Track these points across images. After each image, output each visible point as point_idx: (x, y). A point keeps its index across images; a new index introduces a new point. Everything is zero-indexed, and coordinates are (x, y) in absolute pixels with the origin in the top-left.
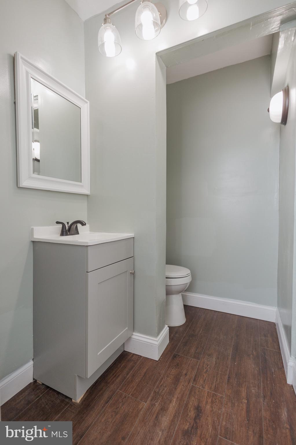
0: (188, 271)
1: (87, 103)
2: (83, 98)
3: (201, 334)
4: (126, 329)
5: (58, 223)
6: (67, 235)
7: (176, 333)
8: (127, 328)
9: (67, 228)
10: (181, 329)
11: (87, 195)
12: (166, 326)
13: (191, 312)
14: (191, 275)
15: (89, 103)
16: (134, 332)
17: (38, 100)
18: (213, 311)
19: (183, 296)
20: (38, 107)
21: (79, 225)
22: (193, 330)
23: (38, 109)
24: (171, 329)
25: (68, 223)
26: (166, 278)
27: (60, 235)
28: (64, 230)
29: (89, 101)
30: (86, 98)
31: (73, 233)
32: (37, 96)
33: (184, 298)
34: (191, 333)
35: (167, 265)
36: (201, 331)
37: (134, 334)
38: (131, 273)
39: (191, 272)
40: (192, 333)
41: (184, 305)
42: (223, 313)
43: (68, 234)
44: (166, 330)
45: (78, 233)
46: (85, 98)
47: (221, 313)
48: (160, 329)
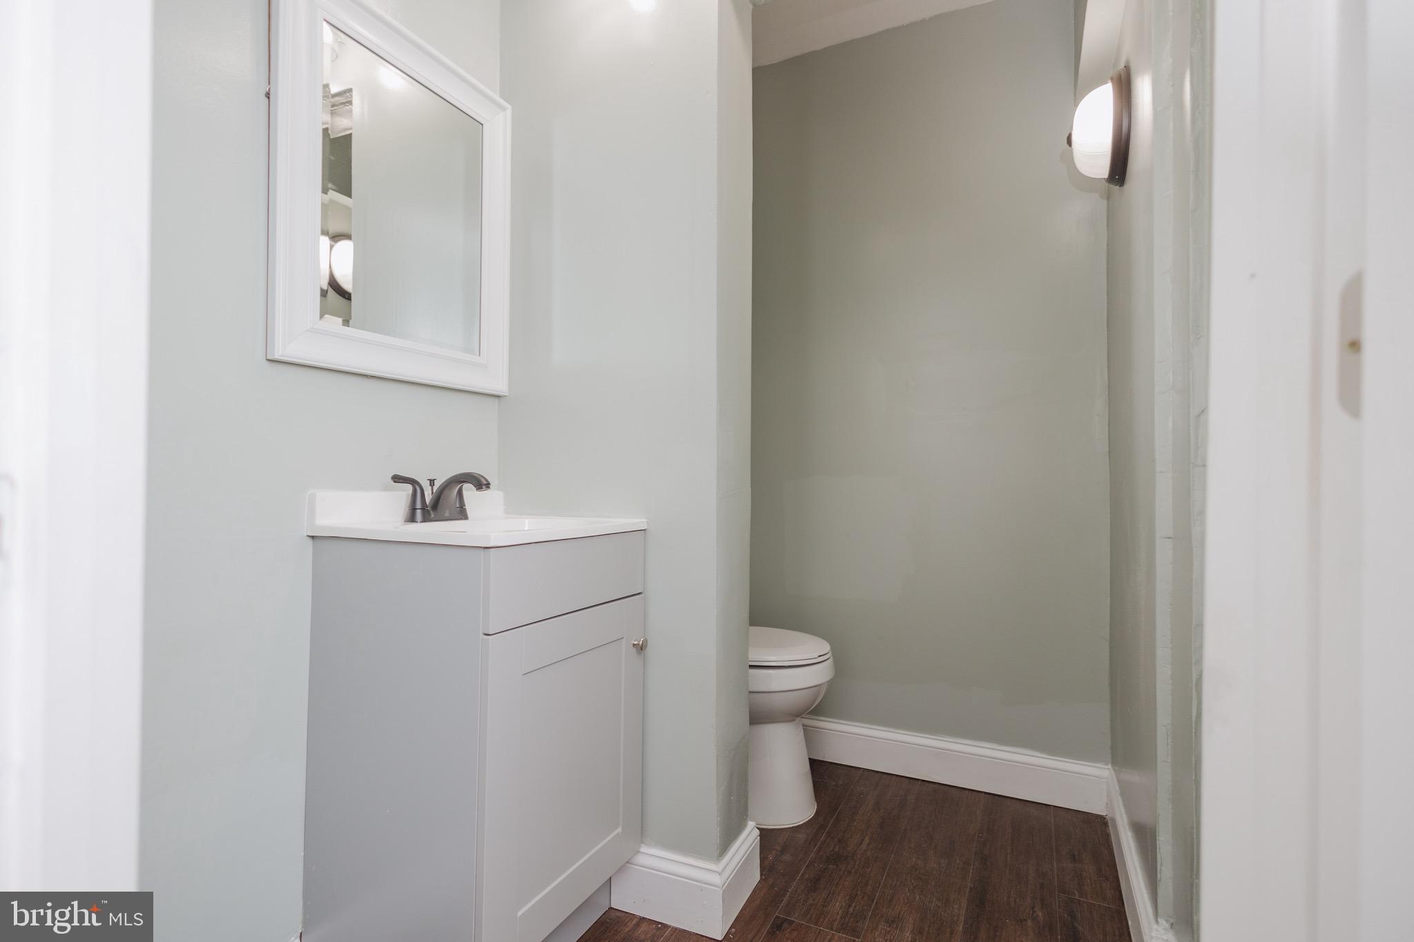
0: (823, 647)
1: (504, 109)
2: (491, 93)
3: (865, 851)
4: (616, 832)
5: (397, 479)
6: (426, 519)
7: (784, 850)
8: (619, 830)
9: (429, 498)
10: (801, 837)
11: (498, 397)
12: (751, 824)
13: (834, 783)
14: (831, 660)
15: (509, 112)
16: (642, 842)
17: (354, 104)
18: (906, 780)
19: (806, 728)
20: (351, 129)
21: (469, 491)
22: (840, 841)
23: (350, 135)
24: (766, 835)
25: (432, 482)
26: (751, 667)
27: (405, 521)
28: (419, 505)
29: (510, 103)
30: (502, 96)
31: (447, 514)
32: (350, 90)
33: (810, 736)
34: (833, 850)
35: (752, 628)
36: (867, 840)
37: (644, 849)
38: (634, 645)
39: (832, 649)
40: (837, 849)
41: (810, 759)
42: (936, 786)
43: (433, 516)
44: (748, 839)
45: (462, 514)
46: (500, 97)
47: (931, 785)
48: (730, 834)
